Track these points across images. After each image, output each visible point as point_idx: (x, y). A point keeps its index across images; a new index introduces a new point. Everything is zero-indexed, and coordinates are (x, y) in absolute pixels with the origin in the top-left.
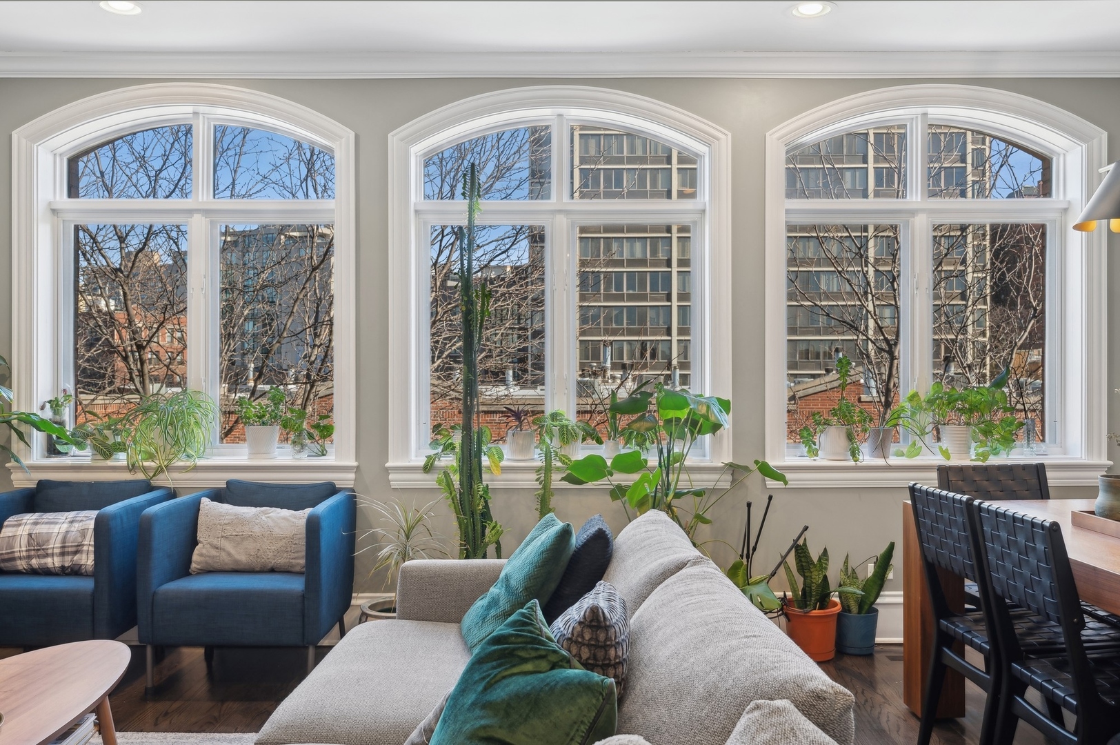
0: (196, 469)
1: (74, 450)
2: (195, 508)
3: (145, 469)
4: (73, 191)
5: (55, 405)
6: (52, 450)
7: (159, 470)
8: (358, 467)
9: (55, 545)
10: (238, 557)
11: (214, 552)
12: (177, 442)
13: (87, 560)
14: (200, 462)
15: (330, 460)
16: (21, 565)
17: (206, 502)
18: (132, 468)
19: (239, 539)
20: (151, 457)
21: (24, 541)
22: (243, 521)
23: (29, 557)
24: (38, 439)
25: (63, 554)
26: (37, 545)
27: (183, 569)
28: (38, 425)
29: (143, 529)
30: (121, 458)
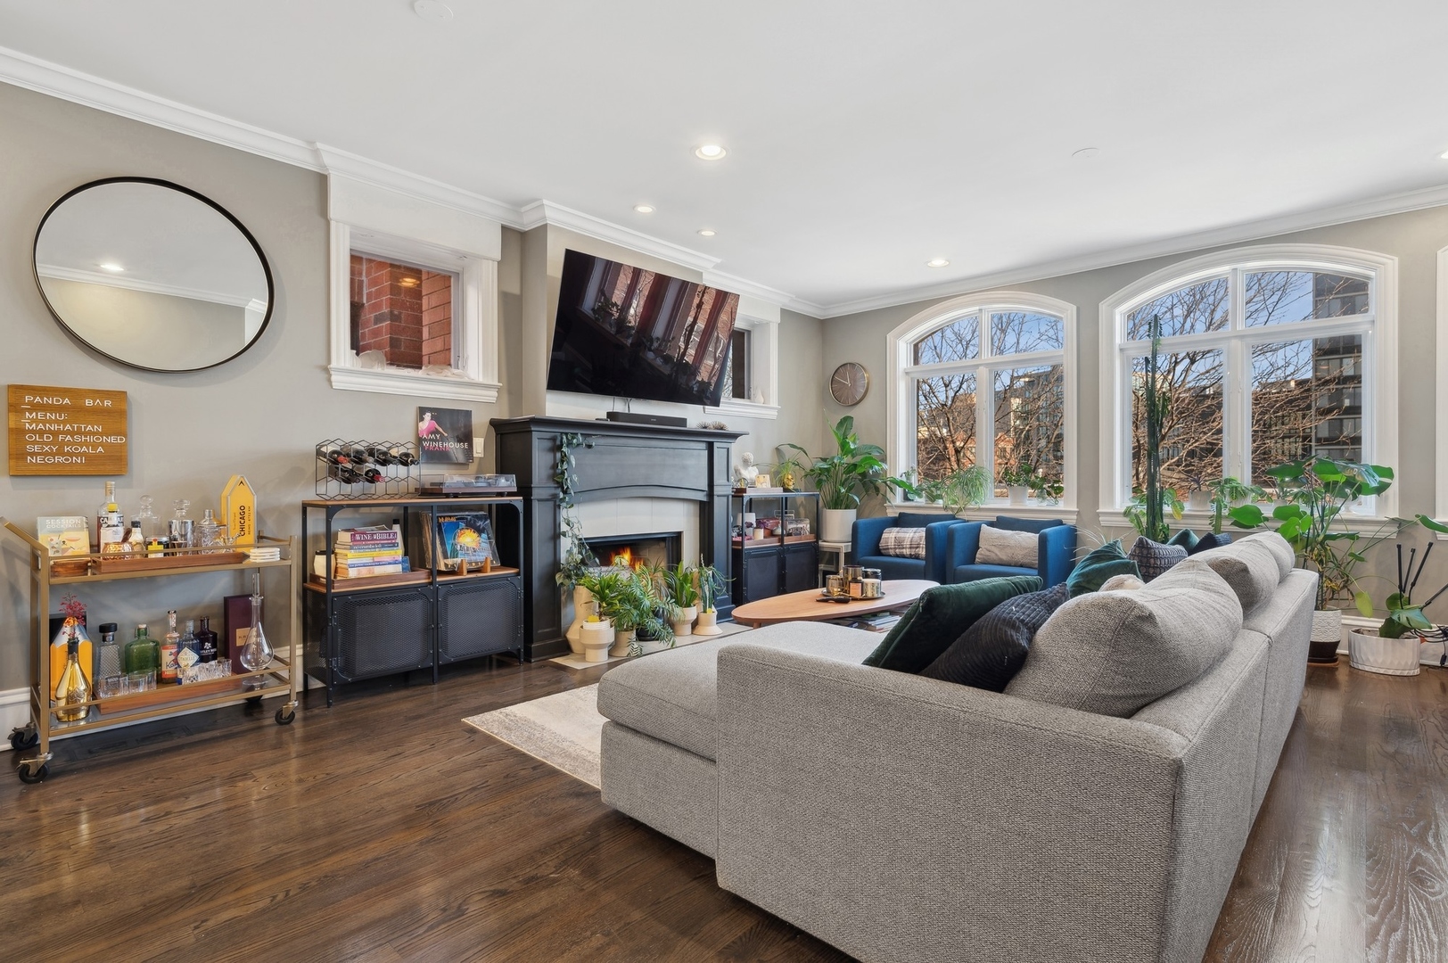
0: (979, 509)
1: (917, 498)
2: (978, 528)
3: (952, 509)
4: (916, 361)
5: (908, 475)
6: (906, 499)
7: (960, 510)
8: (1078, 512)
9: (907, 543)
10: (1001, 557)
11: (988, 553)
12: (970, 494)
13: (922, 552)
14: (982, 506)
15: (1061, 506)
16: (892, 552)
17: (984, 527)
18: (946, 508)
19: (1003, 547)
20: (956, 503)
21: (893, 540)
22: (1004, 538)
23: (895, 548)
24: (899, 491)
25: (911, 548)
26: (899, 543)
27: (972, 560)
28: (899, 484)
29: (950, 534)
30: (940, 503)
